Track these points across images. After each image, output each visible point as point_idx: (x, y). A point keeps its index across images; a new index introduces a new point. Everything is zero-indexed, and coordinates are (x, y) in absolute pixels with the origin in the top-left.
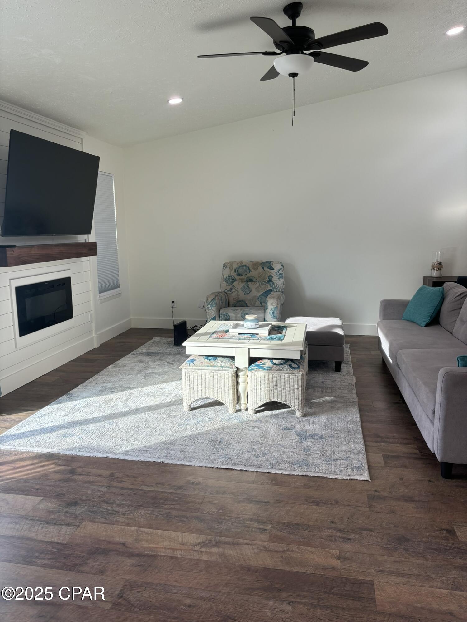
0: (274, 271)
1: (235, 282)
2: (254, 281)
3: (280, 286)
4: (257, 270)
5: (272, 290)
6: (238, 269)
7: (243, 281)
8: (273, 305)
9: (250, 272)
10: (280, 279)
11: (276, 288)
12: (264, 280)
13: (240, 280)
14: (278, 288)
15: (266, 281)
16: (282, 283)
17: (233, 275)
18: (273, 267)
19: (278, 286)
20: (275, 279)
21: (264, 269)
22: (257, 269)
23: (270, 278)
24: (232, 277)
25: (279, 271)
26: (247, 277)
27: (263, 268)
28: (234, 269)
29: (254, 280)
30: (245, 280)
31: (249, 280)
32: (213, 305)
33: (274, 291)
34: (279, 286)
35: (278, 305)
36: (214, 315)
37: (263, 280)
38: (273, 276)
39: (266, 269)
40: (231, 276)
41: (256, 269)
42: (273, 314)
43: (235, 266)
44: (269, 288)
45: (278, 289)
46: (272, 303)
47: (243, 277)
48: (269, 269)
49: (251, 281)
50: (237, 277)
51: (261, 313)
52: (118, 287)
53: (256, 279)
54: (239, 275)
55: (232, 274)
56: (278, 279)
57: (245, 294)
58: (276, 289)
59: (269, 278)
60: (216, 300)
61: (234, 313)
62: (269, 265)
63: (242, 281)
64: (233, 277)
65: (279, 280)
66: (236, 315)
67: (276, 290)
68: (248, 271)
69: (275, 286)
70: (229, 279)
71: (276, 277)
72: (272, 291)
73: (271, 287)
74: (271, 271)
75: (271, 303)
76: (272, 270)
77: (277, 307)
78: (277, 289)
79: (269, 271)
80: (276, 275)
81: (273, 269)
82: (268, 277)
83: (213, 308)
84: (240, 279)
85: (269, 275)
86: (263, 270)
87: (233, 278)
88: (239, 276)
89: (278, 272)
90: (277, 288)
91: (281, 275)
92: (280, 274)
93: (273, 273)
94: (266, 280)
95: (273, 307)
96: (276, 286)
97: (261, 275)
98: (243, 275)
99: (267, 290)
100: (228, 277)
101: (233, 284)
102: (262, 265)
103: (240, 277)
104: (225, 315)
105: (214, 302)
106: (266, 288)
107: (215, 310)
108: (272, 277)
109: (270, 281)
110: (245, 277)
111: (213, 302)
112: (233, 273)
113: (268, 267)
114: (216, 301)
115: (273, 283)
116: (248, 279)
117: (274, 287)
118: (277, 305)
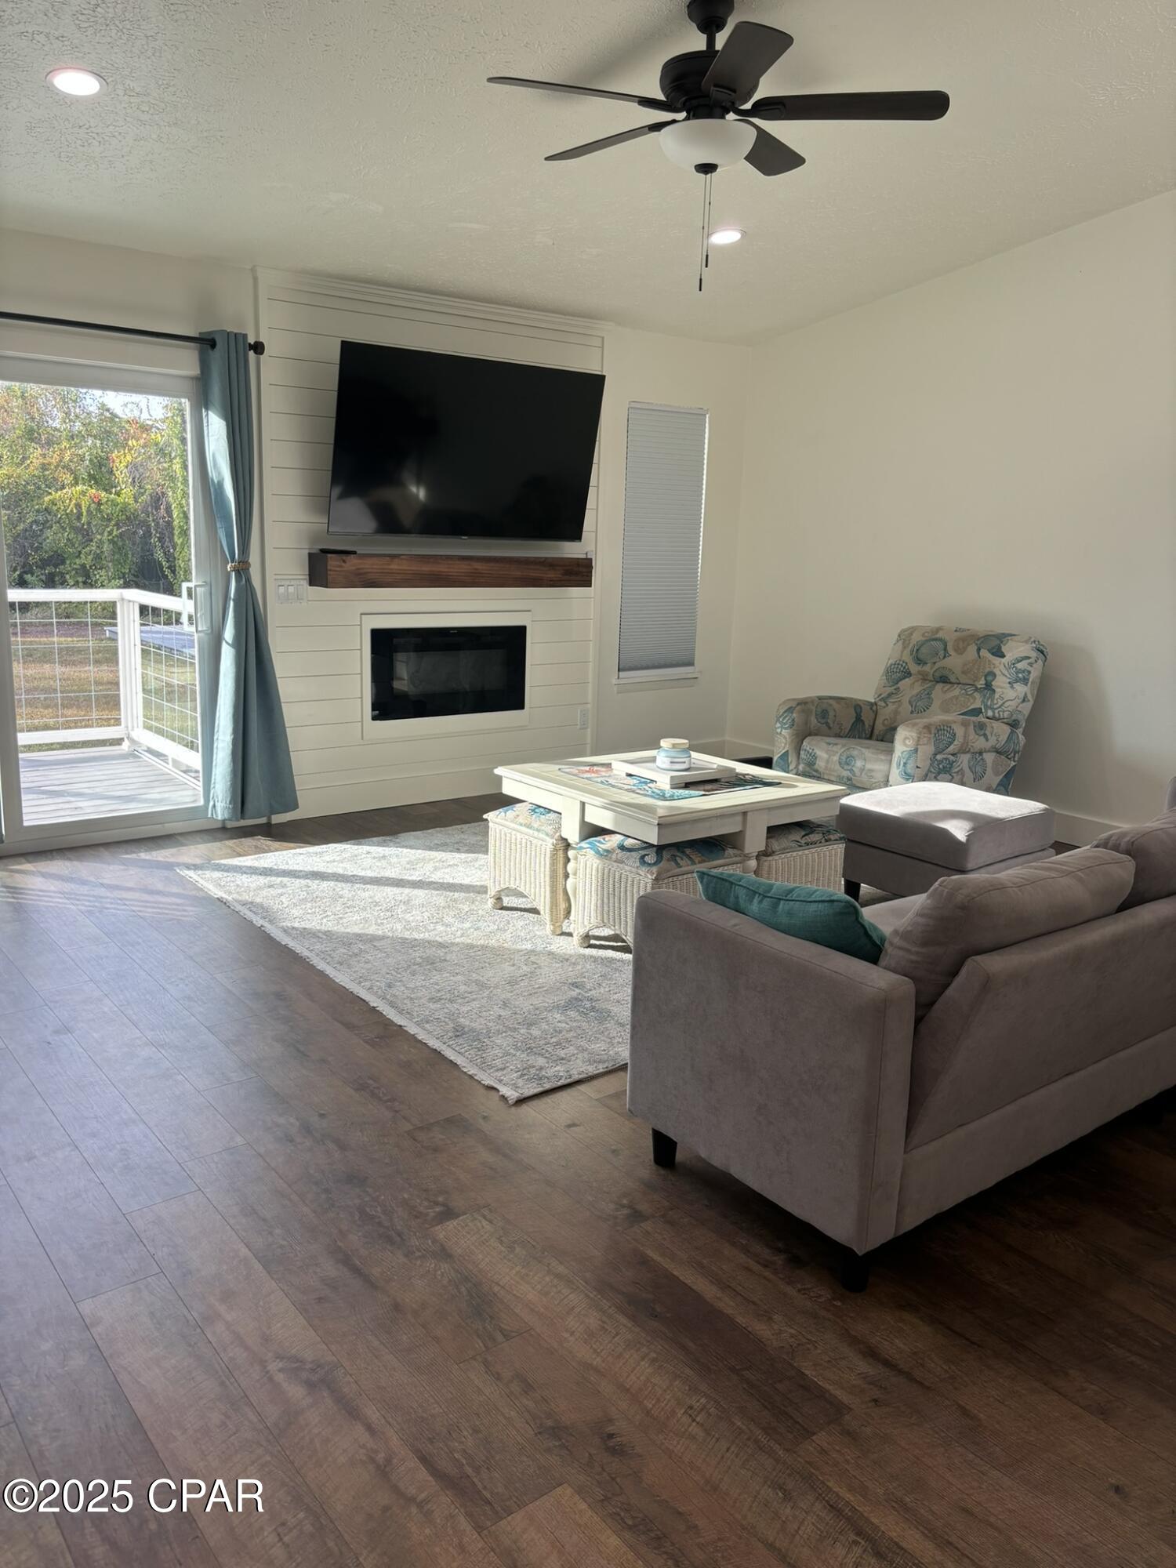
0: (1003, 660)
1: (907, 680)
2: (950, 683)
3: (1007, 704)
4: (962, 654)
5: (983, 711)
6: (920, 647)
7: (926, 678)
8: (905, 745)
9: (944, 657)
10: (1015, 685)
11: (995, 707)
12: (976, 683)
13: (920, 677)
14: (1000, 707)
15: (979, 686)
16: (1017, 697)
17: (907, 660)
18: (1003, 650)
19: (1000, 702)
20: (1001, 683)
21: (978, 653)
22: (965, 649)
23: (990, 678)
24: (902, 665)
25: (1019, 661)
26: (935, 671)
27: (979, 650)
28: (911, 645)
29: (951, 680)
30: (930, 677)
31: (941, 677)
32: (785, 724)
33: (986, 714)
34: (1004, 703)
35: (919, 747)
36: (786, 750)
37: (974, 681)
38: (997, 673)
39: (984, 653)
40: (901, 663)
41: (960, 651)
42: (904, 766)
43: (917, 638)
44: (977, 705)
45: (999, 713)
46: (906, 738)
47: (927, 668)
48: (993, 654)
49: (944, 680)
50: (914, 668)
51: (882, 760)
52: (691, 664)
53: (958, 679)
54: (919, 661)
55: (904, 658)
56: (1009, 683)
57: (912, 712)
58: (993, 710)
59: (986, 679)
60: (795, 711)
61: (827, 752)
62: (998, 642)
63: (924, 678)
64: (904, 665)
65: (1012, 687)
66: (830, 757)
67: (994, 712)
68: (942, 653)
69: (992, 701)
70: (895, 670)
71: (1004, 678)
72: (981, 712)
73: (983, 702)
74: (996, 660)
75: (903, 736)
76: (997, 658)
77: (916, 750)
78: (996, 711)
79: (989, 661)
80: (1006, 673)
81: (1003, 656)
82: (986, 676)
83: (784, 730)
84: (919, 673)
85: (987, 670)
86: (976, 653)
87: (904, 668)
88: (919, 664)
89: (1014, 664)
90: (997, 709)
91: (1020, 675)
92: (1018, 671)
93: (999, 665)
94: (981, 682)
95: (905, 749)
96: (995, 702)
97: (968, 666)
98: (926, 663)
99: (970, 708)
100: (895, 664)
101: (900, 684)
102: (979, 642)
103: (919, 668)
104: (808, 752)
105: (787, 719)
106: (969, 704)
107: (788, 737)
108: (994, 675)
109: (988, 686)
110: (931, 668)
111: (786, 717)
112: (907, 657)
113: (993, 648)
114: (794, 715)
115: (994, 691)
116: (937, 674)
117: (989, 703)
118: (918, 745)
